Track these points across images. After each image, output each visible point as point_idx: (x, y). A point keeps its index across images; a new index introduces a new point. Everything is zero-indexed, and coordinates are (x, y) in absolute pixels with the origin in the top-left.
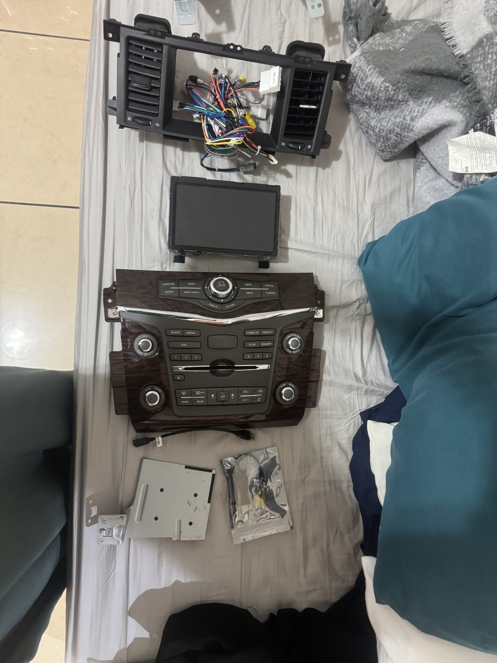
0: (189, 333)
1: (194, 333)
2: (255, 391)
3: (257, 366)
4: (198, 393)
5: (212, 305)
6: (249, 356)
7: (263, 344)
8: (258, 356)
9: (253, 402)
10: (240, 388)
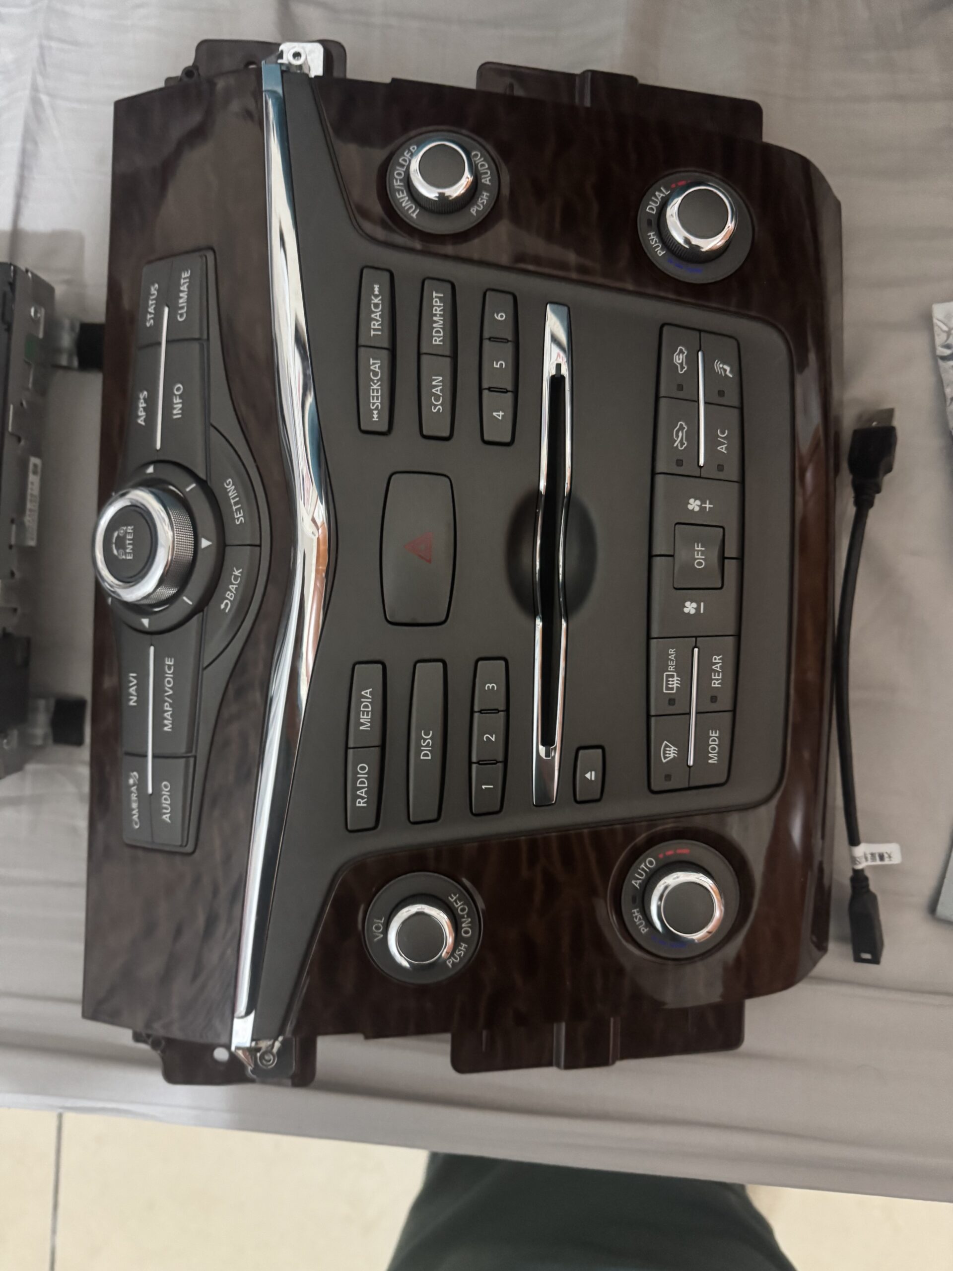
0: (365, 719)
1: (367, 693)
2: (680, 387)
3: (549, 370)
4: (675, 682)
5: (230, 595)
6: (499, 415)
7: (438, 337)
8: (496, 365)
9: (732, 398)
10: (661, 467)
